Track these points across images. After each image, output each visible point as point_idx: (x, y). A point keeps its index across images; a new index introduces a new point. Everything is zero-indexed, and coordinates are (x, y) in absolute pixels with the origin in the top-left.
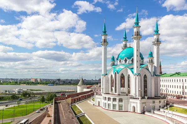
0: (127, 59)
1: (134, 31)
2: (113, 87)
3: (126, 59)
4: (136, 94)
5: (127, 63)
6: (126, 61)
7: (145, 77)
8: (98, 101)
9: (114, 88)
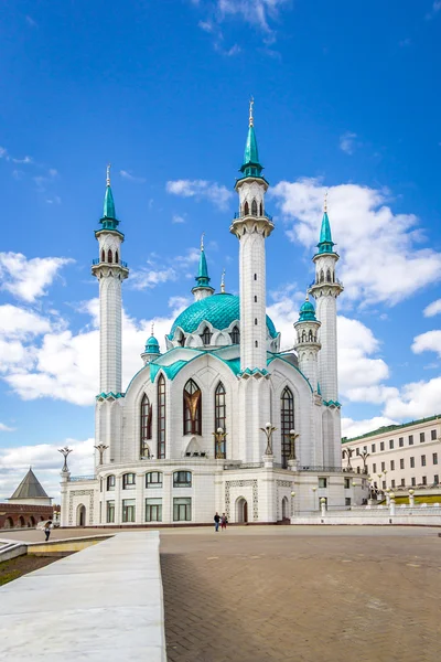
0: (211, 327)
1: (242, 201)
2: (149, 437)
3: (207, 328)
4: (249, 453)
5: (212, 343)
6: (206, 335)
7: (286, 396)
8: (75, 507)
9: (152, 444)
